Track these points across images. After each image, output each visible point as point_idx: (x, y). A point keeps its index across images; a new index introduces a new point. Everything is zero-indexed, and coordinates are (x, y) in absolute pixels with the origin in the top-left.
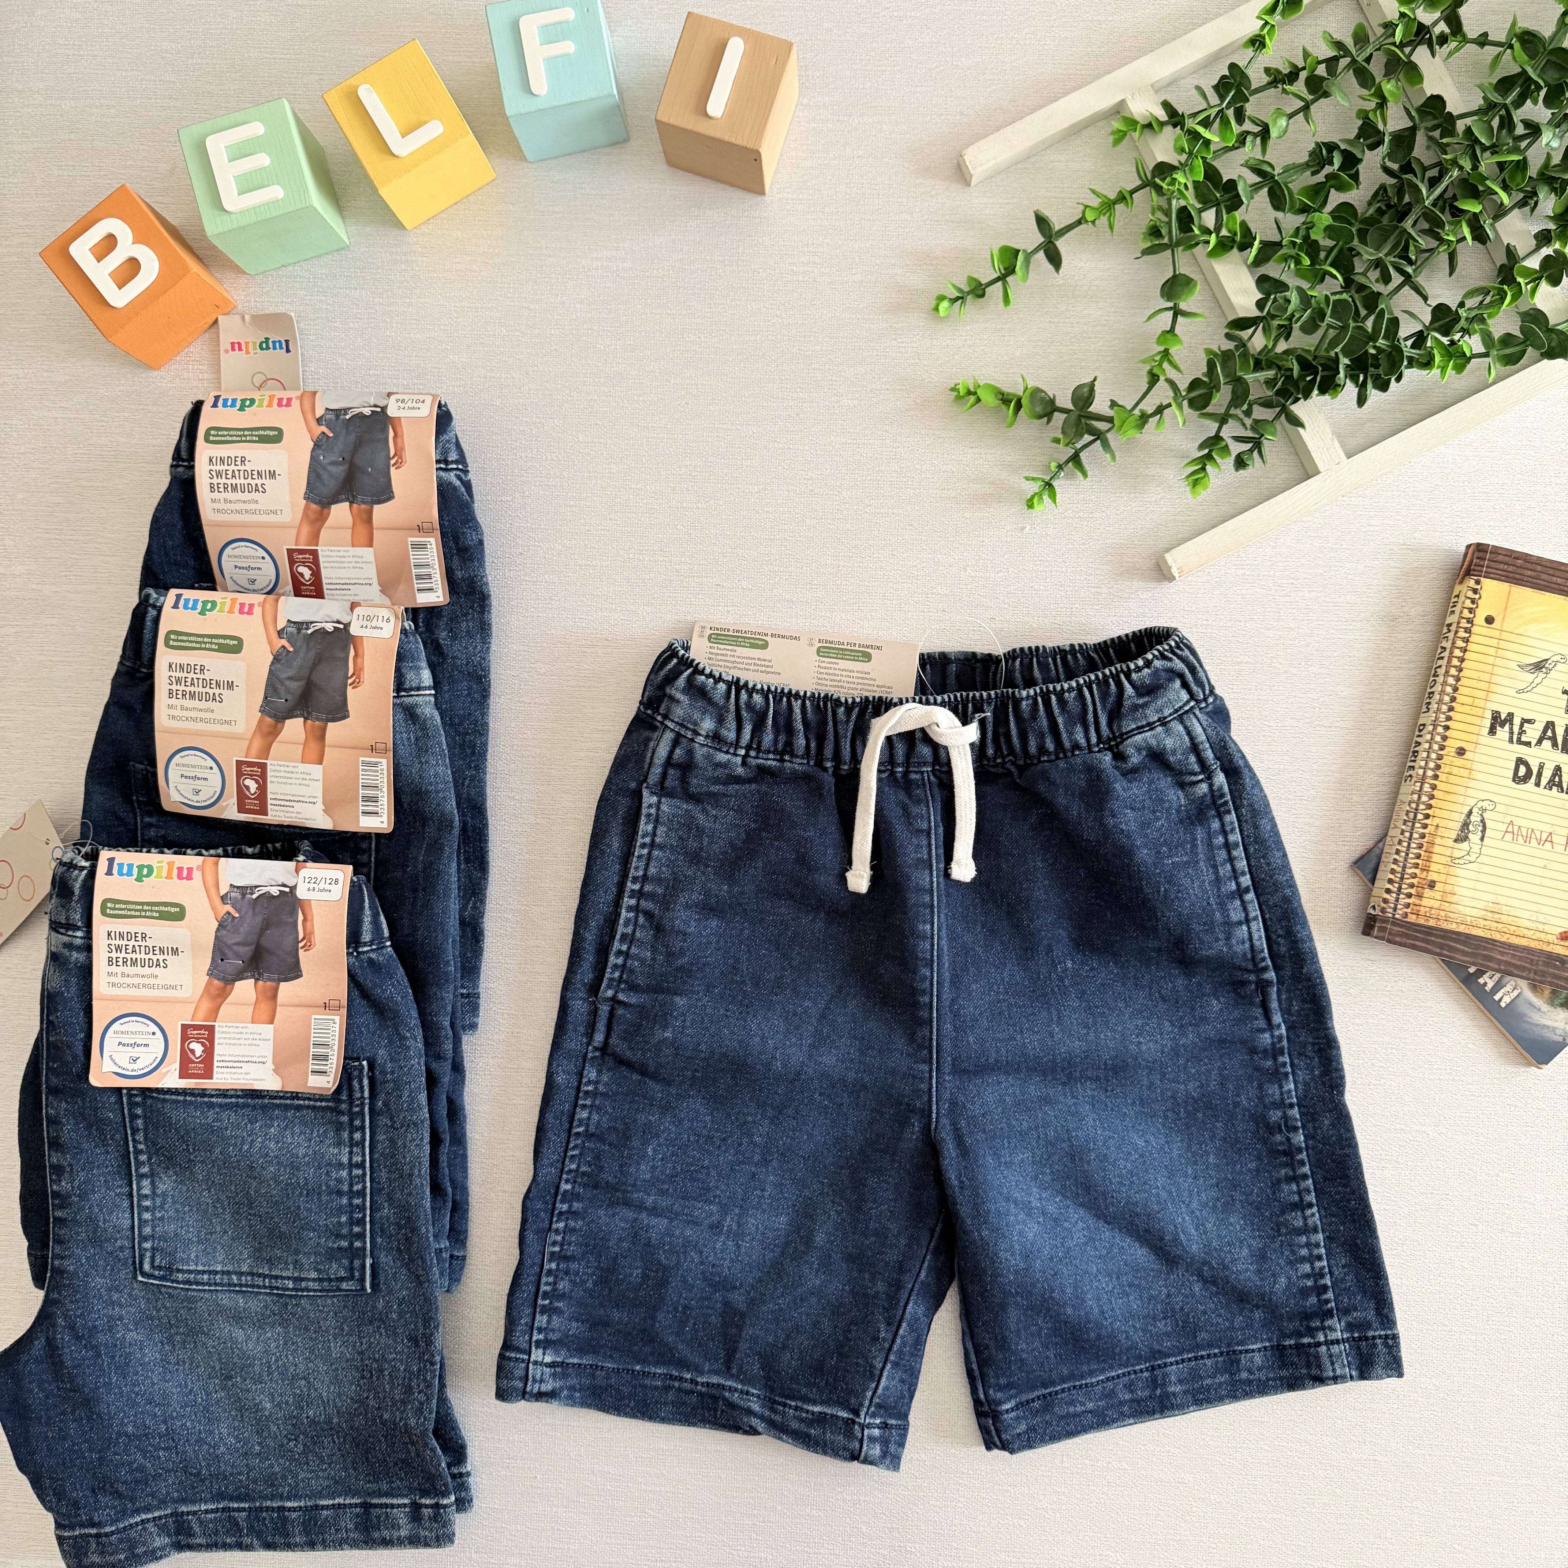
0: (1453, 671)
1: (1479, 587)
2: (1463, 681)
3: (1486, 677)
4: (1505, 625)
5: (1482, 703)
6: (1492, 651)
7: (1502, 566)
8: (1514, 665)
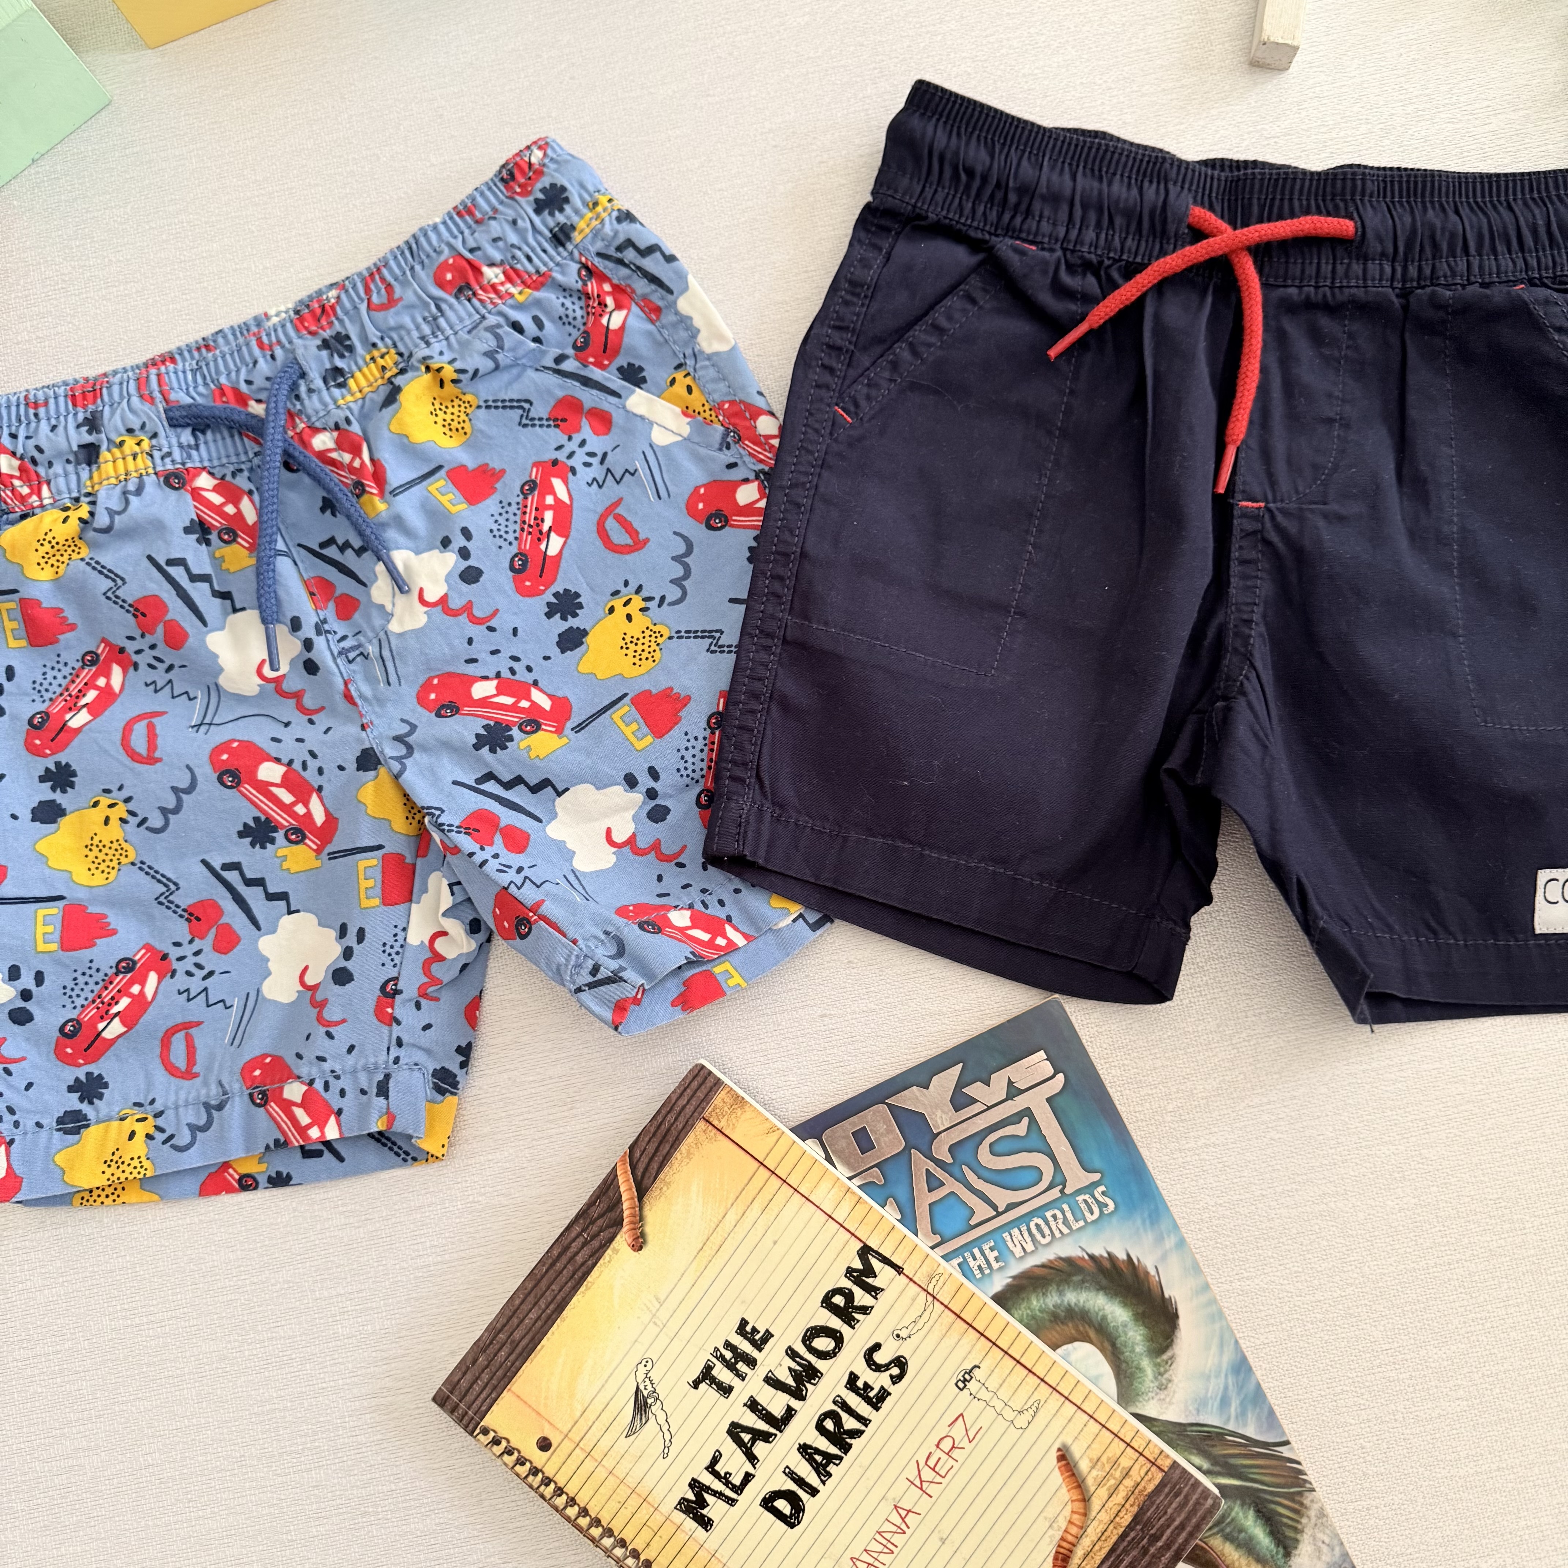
0: (596, 1532)
1: (492, 1434)
2: (616, 1527)
3: (623, 1492)
4: (559, 1426)
5: (658, 1518)
6: (589, 1465)
7: (477, 1388)
8: (624, 1442)
